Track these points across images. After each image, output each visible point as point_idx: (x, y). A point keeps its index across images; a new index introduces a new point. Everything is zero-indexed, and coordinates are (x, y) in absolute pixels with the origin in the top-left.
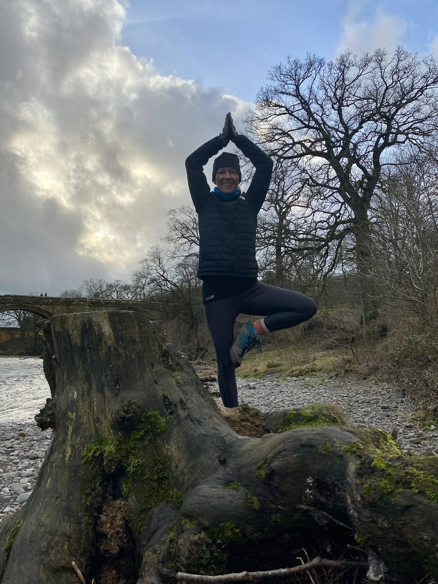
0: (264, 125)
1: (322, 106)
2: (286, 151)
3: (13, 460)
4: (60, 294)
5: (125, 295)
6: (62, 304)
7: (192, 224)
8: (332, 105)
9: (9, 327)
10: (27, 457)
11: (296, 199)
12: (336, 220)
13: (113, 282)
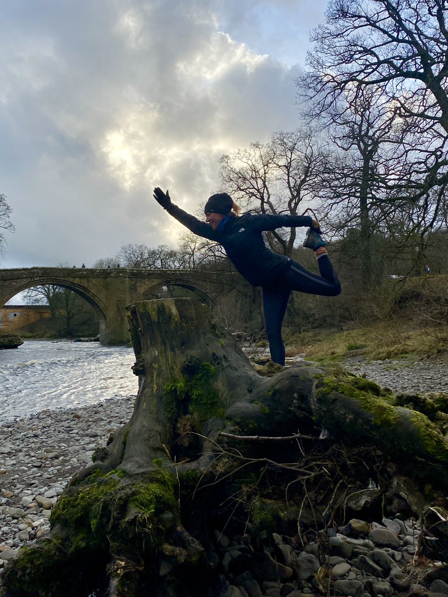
0: (339, 41)
1: (415, 10)
2: (370, 73)
3: (73, 437)
4: (94, 264)
5: (171, 263)
6: (98, 276)
7: (250, 173)
8: (429, 10)
9: (37, 304)
10: (87, 435)
11: (386, 133)
12: (437, 160)
13: (156, 248)
